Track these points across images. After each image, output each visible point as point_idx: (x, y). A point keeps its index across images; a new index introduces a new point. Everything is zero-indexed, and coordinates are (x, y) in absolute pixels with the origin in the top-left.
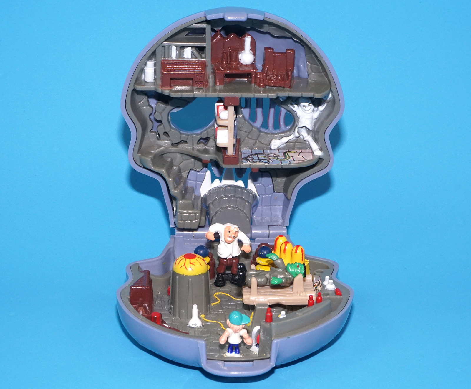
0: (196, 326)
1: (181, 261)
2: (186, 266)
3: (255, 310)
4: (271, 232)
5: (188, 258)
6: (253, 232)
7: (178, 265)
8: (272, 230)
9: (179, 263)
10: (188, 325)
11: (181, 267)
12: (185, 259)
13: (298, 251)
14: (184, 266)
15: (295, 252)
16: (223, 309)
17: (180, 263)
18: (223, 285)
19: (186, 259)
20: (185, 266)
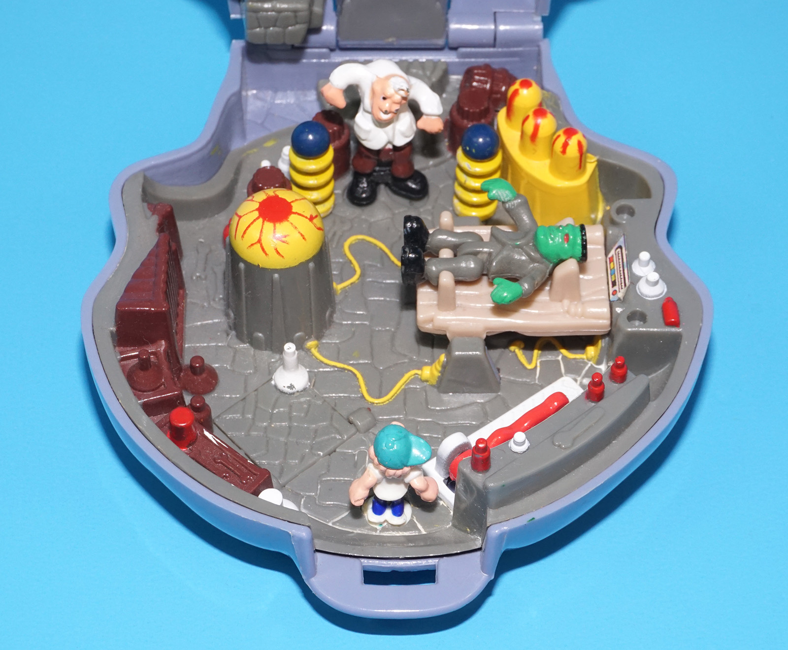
0: (294, 390)
1: (252, 226)
2: (263, 245)
3: (448, 348)
4: (502, 28)
5: (270, 220)
6: (453, 26)
7: (243, 236)
8: (505, 24)
9: (245, 232)
10: (273, 382)
11: (250, 246)
12: (261, 220)
13: (569, 149)
14: (259, 245)
15: (561, 150)
16: (366, 305)
17: (247, 231)
18: (371, 199)
19: (263, 222)
20: (261, 245)
